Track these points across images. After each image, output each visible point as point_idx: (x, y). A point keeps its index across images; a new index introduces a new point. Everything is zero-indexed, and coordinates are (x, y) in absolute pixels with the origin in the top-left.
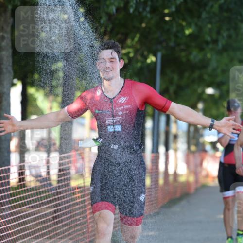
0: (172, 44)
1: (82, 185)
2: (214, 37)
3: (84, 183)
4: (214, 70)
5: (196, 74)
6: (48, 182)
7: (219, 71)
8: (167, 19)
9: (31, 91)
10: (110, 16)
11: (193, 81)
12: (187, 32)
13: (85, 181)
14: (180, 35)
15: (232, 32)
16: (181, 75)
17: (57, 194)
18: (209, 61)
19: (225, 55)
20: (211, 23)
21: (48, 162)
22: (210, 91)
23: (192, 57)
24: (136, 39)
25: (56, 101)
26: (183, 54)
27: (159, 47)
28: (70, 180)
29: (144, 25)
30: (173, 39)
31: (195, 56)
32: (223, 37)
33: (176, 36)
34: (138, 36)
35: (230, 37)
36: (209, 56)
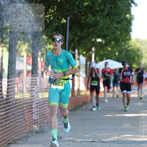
0: (76, 12)
1: (22, 98)
2: (102, 7)
4: (102, 27)
5: (91, 30)
6: (2, 96)
7: (105, 28)
11: (89, 35)
13: (24, 95)
16: (82, 32)
17: (7, 103)
18: (98, 21)
19: (108, 18)
22: (99, 40)
25: (5, 47)
26: (83, 18)
27: (68, 14)
28: (14, 95)
30: (76, 9)
31: (91, 19)
32: (107, 8)
33: (78, 7)
34: (56, 7)
35: (111, 8)
36: (98, 19)
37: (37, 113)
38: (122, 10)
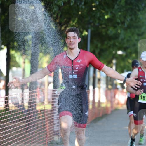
0: (97, 24)
1: (43, 109)
2: (122, 20)
3: (44, 108)
4: (123, 40)
5: (112, 42)
6: (23, 107)
7: (125, 40)
8: (94, 9)
9: (12, 52)
10: (60, 7)
11: (109, 47)
12: (106, 17)
13: (45, 107)
14: (101, 19)
15: (133, 17)
16: (103, 44)
17: (28, 114)
18: (119, 34)
19: (129, 30)
20: (120, 11)
21: (22, 95)
22: (120, 52)
23: (109, 32)
24: (76, 21)
25: (27, 58)
26: (104, 30)
27: (90, 26)
28: (36, 106)
29: (80, 13)
30: (97, 21)
31: (111, 31)
32: (127, 21)
33: (99, 19)
34: (77, 19)
35: (131, 20)
36: (119, 31)
37: (58, 124)
38: (143, 23)
